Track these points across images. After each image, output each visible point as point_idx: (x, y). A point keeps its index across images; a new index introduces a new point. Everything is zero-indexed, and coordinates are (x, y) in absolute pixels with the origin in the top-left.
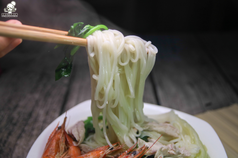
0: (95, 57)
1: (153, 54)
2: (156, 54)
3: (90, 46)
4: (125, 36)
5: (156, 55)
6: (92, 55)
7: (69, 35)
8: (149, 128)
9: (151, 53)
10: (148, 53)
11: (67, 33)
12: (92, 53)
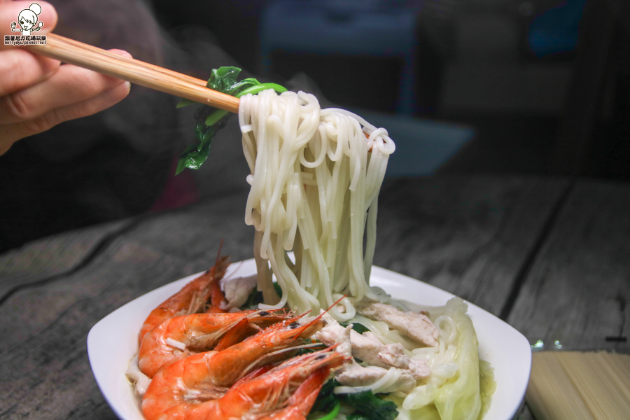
0: (251, 134)
1: (384, 155)
2: (391, 155)
3: (243, 111)
4: (323, 107)
5: (389, 157)
6: (245, 129)
7: (208, 87)
8: (377, 315)
9: (379, 151)
10: (370, 151)
11: (205, 83)
12: (245, 124)
